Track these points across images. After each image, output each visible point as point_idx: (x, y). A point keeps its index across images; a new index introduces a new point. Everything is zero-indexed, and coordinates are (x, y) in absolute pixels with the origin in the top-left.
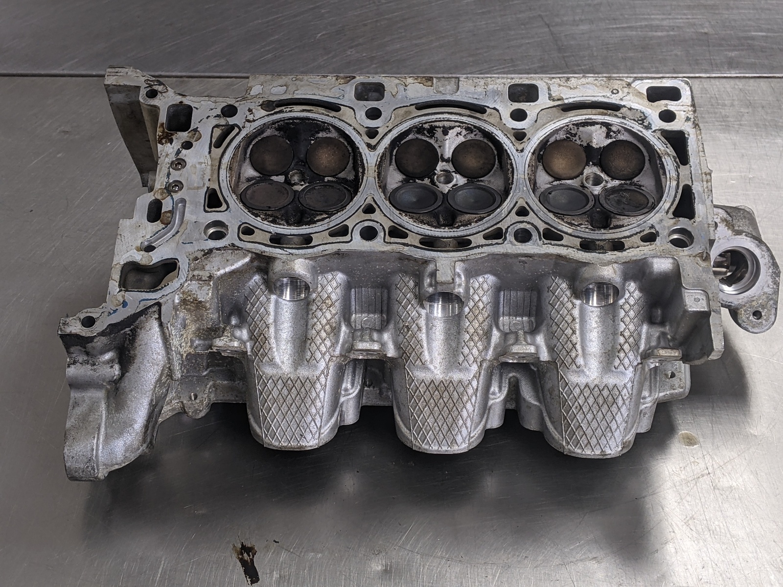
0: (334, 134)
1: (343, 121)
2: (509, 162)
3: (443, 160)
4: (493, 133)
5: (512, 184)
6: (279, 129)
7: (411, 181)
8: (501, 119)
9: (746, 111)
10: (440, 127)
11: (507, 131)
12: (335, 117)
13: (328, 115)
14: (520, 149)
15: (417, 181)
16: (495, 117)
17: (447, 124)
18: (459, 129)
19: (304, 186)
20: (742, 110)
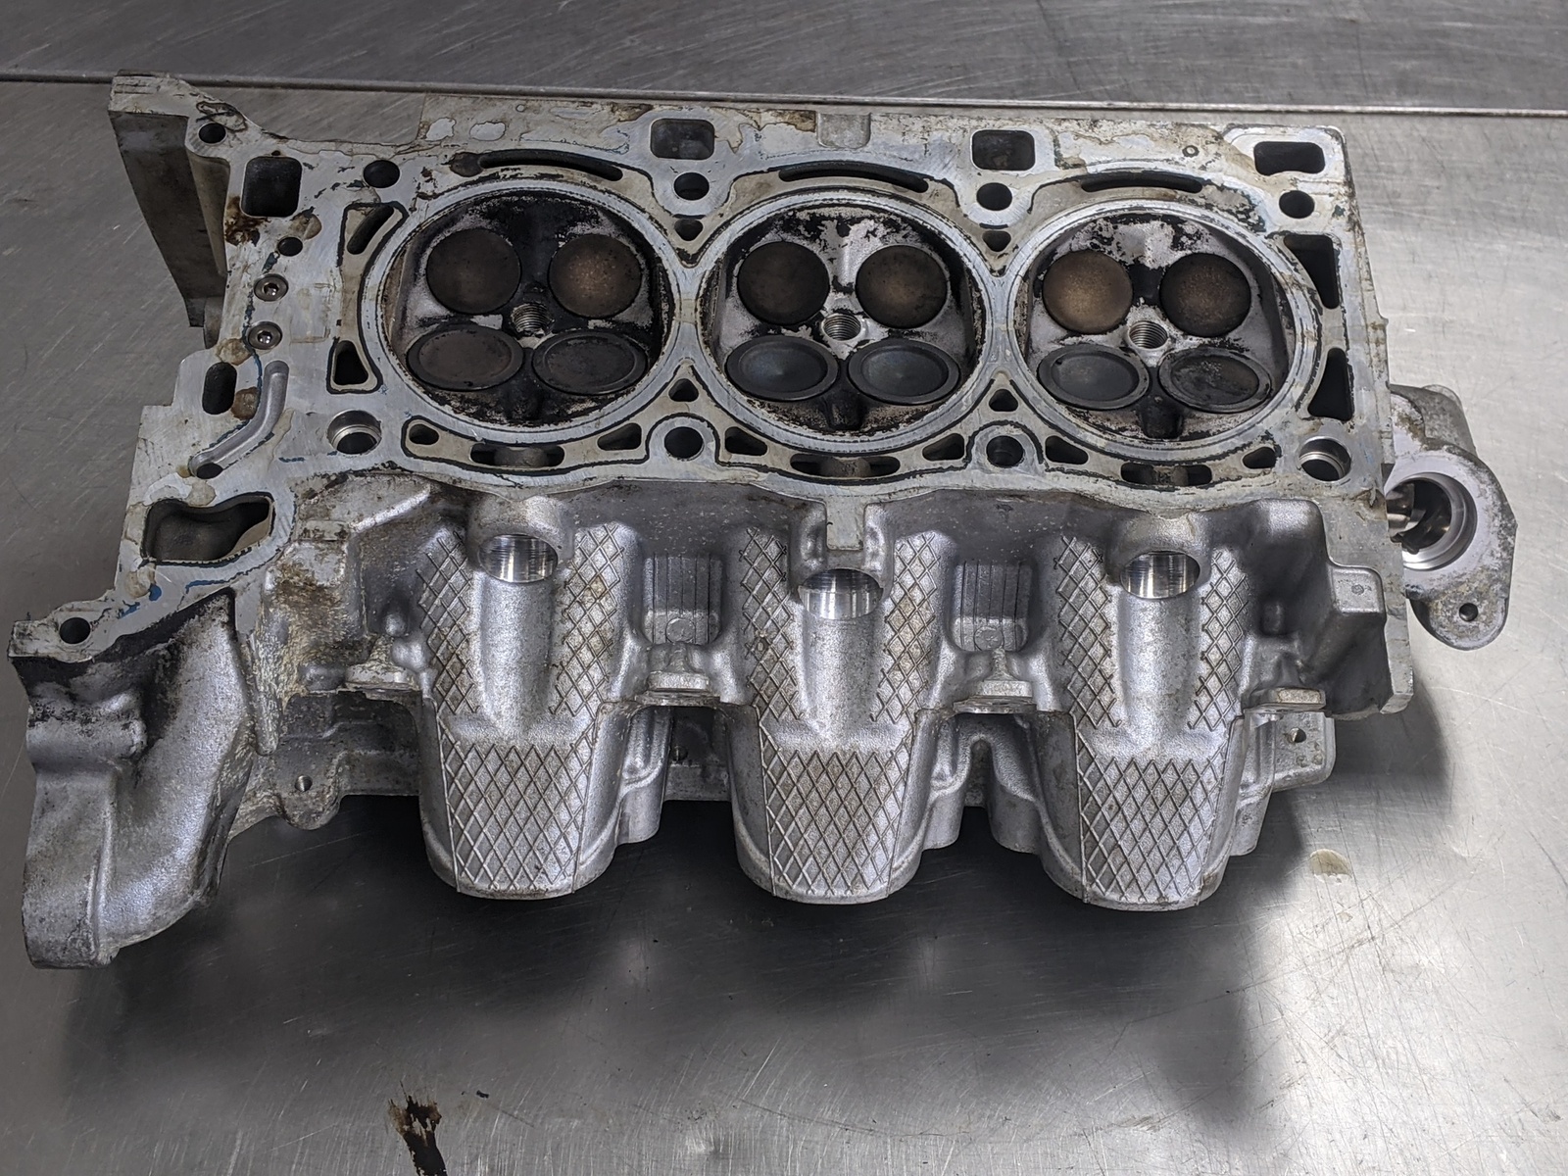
0: (606, 229)
1: (626, 200)
2: (975, 295)
3: (839, 288)
4: (940, 233)
5: (983, 342)
6: (489, 215)
7: (771, 331)
8: (958, 205)
9: (1436, 184)
10: (832, 219)
11: (970, 231)
12: (610, 192)
13: (595, 188)
14: (997, 268)
15: (784, 331)
16: (945, 200)
17: (846, 212)
18: (872, 222)
19: (543, 339)
20: (1428, 182)
